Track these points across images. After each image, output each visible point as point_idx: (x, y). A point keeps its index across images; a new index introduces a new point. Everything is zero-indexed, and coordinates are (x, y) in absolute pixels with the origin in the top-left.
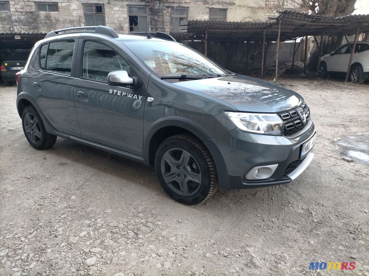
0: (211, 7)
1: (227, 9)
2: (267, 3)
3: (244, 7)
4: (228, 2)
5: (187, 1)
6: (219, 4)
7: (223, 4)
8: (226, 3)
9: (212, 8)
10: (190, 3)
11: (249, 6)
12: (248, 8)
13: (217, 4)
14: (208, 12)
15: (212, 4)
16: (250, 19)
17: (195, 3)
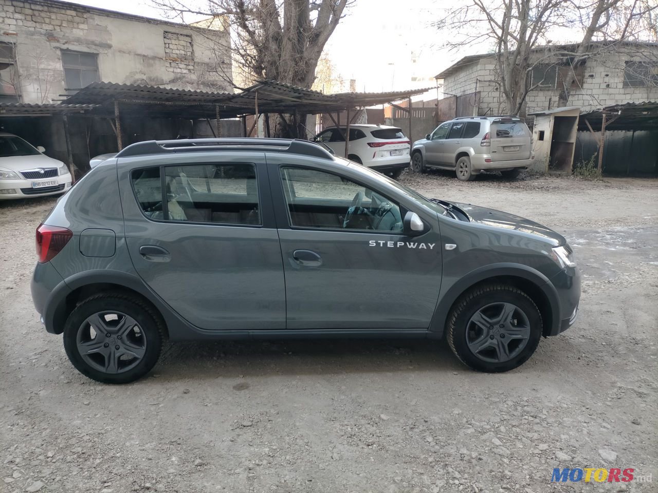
0: (65, 47)
1: (98, 54)
2: (168, 51)
3: (129, 53)
4: (97, 42)
5: (11, 32)
6: (79, 44)
7: (89, 44)
8: (93, 43)
9: (68, 50)
10: (16, 34)
11: (137, 53)
12: (136, 56)
13: (75, 43)
14: (61, 58)
15: (66, 43)
16: (143, 75)
17: (29, 36)
